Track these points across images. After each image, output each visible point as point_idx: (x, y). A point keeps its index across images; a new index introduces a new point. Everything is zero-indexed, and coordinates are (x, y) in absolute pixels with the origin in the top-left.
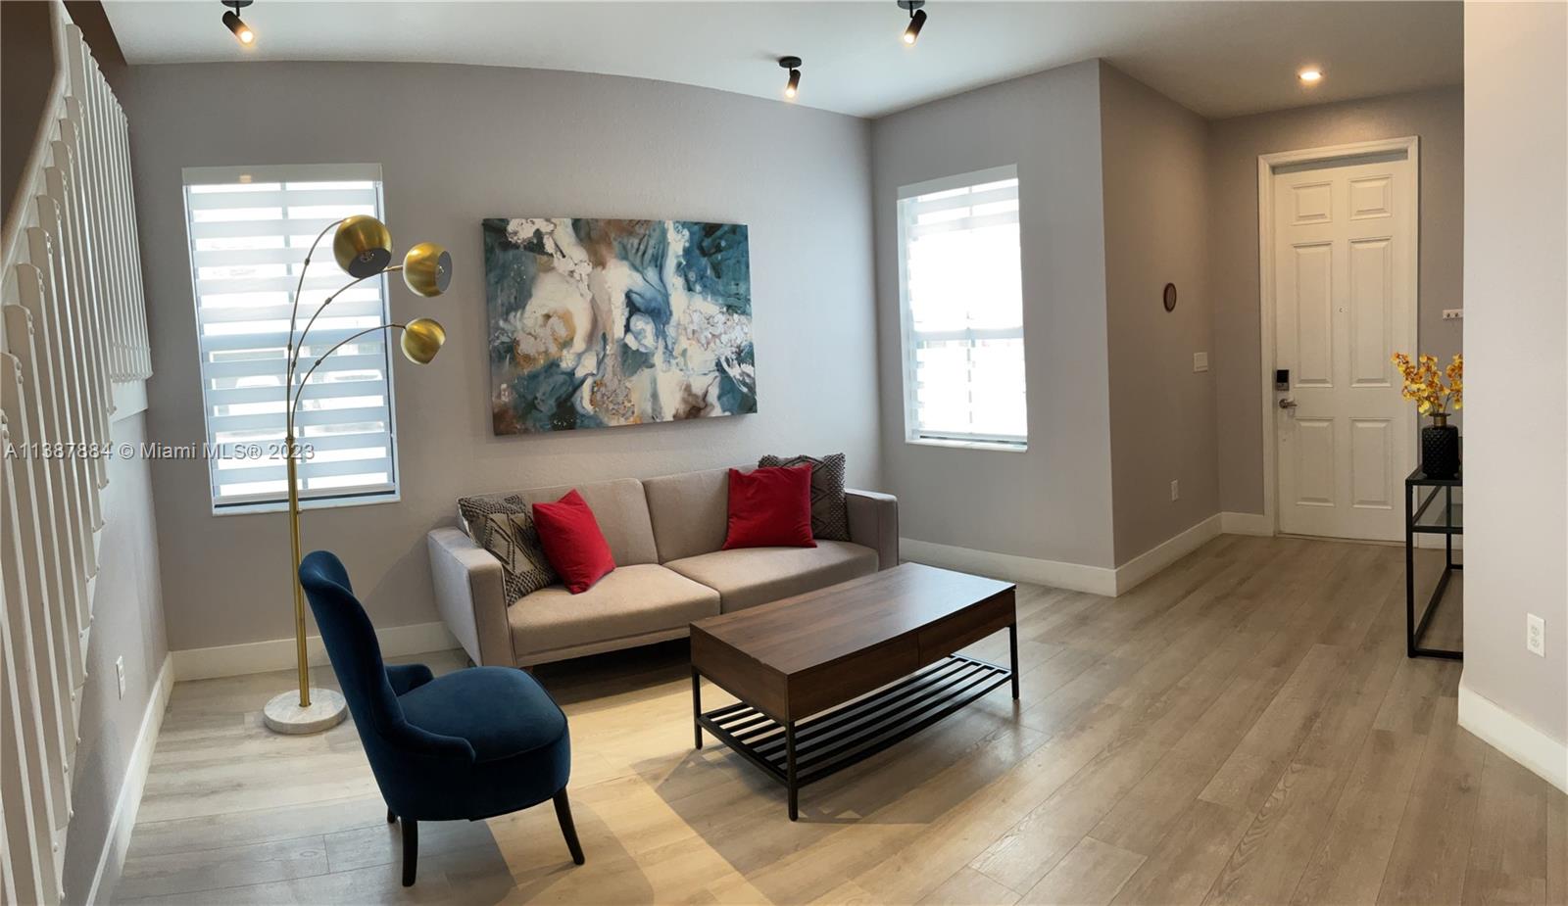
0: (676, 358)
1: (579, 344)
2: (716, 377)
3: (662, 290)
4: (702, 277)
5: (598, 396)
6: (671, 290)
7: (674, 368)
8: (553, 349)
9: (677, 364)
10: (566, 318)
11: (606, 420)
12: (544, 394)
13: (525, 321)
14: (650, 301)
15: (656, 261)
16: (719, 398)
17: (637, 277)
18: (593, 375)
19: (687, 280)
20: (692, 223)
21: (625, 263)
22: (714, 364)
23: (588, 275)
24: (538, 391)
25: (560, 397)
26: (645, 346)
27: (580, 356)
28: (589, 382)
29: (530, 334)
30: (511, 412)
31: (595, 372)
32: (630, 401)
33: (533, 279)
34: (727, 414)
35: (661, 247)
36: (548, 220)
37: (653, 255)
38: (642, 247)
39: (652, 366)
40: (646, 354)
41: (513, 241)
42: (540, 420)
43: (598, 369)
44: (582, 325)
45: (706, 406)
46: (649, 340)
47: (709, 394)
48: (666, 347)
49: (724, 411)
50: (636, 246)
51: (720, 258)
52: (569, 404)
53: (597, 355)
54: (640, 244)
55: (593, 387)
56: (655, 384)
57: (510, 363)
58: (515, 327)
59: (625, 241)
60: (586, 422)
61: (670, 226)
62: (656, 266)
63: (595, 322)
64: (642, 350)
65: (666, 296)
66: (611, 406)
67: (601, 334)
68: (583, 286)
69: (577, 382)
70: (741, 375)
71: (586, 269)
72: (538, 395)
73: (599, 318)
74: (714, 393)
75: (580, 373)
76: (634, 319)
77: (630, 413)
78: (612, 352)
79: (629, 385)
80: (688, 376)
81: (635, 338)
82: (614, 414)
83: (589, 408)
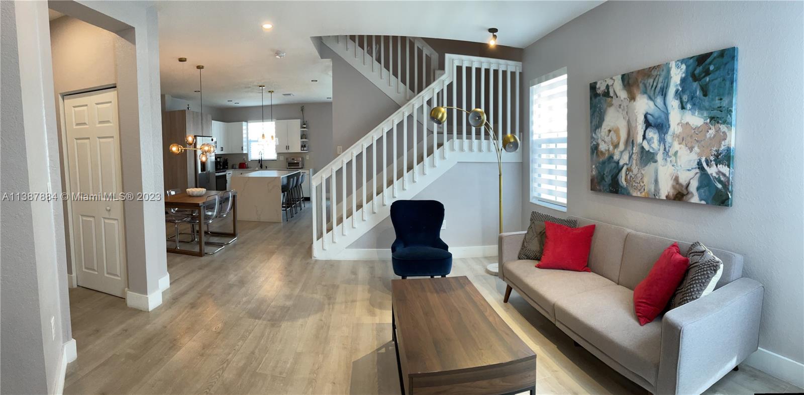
0: (670, 157)
1: (622, 146)
2: (697, 173)
3: (665, 111)
4: (692, 98)
5: (629, 177)
6: (670, 110)
7: (669, 164)
8: (612, 149)
9: (671, 161)
10: (617, 132)
11: (631, 191)
12: (607, 172)
13: (601, 134)
14: (660, 117)
15: (663, 92)
16: (698, 189)
17: (651, 103)
18: (627, 164)
19: (682, 102)
20: (688, 58)
21: (645, 96)
22: (696, 163)
23: (627, 106)
24: (605, 171)
25: (613, 175)
26: (653, 149)
27: (622, 152)
28: (625, 168)
29: (603, 140)
30: (596, 180)
32: (643, 183)
33: (605, 112)
34: (703, 202)
35: (666, 81)
36: (612, 78)
37: (661, 88)
38: (655, 84)
39: (656, 162)
40: (653, 153)
41: (598, 93)
42: (605, 186)
43: (629, 161)
44: (623, 135)
45: (688, 193)
46: (655, 144)
47: (690, 185)
48: (665, 149)
49: (701, 200)
50: (651, 84)
52: (616, 179)
53: (629, 153)
54: (654, 82)
55: (627, 171)
56: (657, 173)
57: (596, 155)
58: (598, 137)
59: (646, 82)
60: (623, 191)
61: (673, 65)
62: (662, 95)
63: (629, 133)
64: (651, 151)
65: (667, 114)
66: (634, 184)
67: (631, 140)
68: (625, 113)
69: (620, 167)
70: (717, 174)
71: (627, 103)
72: (605, 173)
73: (631, 131)
74: (694, 185)
75: (621, 163)
76: (648, 131)
77: (642, 189)
78: (636, 151)
79: (643, 172)
80: (677, 171)
81: (648, 143)
82: (635, 189)
83: (624, 183)
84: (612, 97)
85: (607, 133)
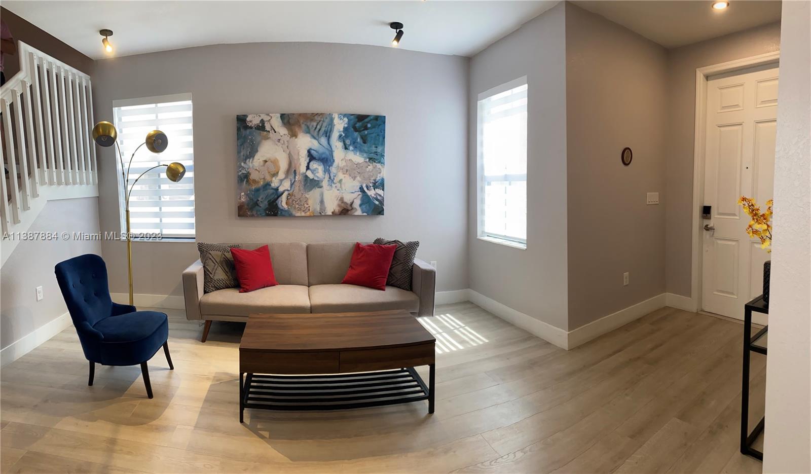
1: (281, 175)
2: (359, 195)
3: (330, 149)
4: (354, 143)
5: (291, 201)
6: (334, 148)
7: (334, 189)
8: (268, 178)
9: (336, 186)
10: (275, 162)
11: (294, 213)
12: (262, 199)
13: (254, 163)
15: (327, 133)
16: (360, 205)
17: (315, 142)
18: (288, 190)
19: (345, 144)
20: (349, 114)
21: (308, 135)
22: (359, 188)
23: (288, 141)
24: (259, 197)
25: (270, 200)
26: (318, 177)
27: (281, 181)
28: (285, 193)
29: (256, 170)
30: (246, 206)
32: (308, 204)
33: (259, 144)
34: (365, 214)
35: (330, 127)
36: (268, 115)
37: (325, 131)
38: (318, 127)
39: (321, 187)
40: (318, 181)
41: (250, 125)
42: (259, 211)
43: (291, 187)
44: (283, 165)
45: (352, 209)
46: (320, 174)
47: (354, 203)
48: (330, 178)
49: (363, 213)
50: (315, 127)
51: (366, 133)
52: (275, 204)
53: (291, 181)
54: (317, 125)
55: (288, 196)
56: (323, 195)
57: (246, 183)
58: (250, 166)
59: (308, 124)
60: (283, 213)
61: (336, 116)
62: (326, 136)
63: (290, 164)
64: (316, 179)
65: (331, 152)
66: (297, 206)
67: (293, 171)
68: (285, 147)
69: (279, 194)
70: (375, 195)
71: (287, 138)
72: (259, 199)
73: (293, 162)
74: (357, 202)
75: (281, 189)
76: (311, 163)
77: (307, 210)
78: (299, 179)
79: (307, 196)
80: (342, 193)
81: (312, 172)
82: (298, 210)
83: (285, 206)
84: (269, 131)
85: (262, 163)
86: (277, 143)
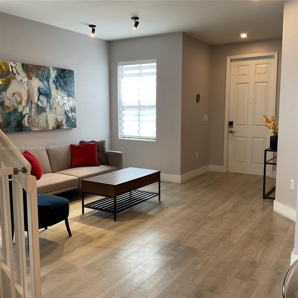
0: (53, 110)
1: (24, 104)
2: (65, 116)
3: (49, 88)
4: (60, 85)
5: (30, 120)
6: (51, 88)
7: (52, 113)
8: (16, 105)
9: (53, 111)
10: (20, 95)
11: (32, 129)
12: (13, 119)
13: (7, 95)
14: (45, 91)
15: (47, 79)
16: (66, 123)
17: (41, 83)
18: (28, 114)
19: (56, 86)
20: (57, 68)
21: (38, 78)
22: (64, 112)
23: (26, 82)
24: (11, 118)
25: (18, 121)
26: (44, 105)
27: (24, 107)
28: (27, 116)
29: (8, 99)
31: (29, 113)
32: (39, 123)
34: (68, 128)
35: (49, 75)
36: (14, 63)
37: (46, 77)
39: (46, 112)
40: (44, 108)
42: (12, 128)
44: (25, 97)
45: (62, 125)
46: (45, 104)
47: (62, 122)
48: (50, 106)
51: (66, 80)
52: (21, 123)
53: (29, 107)
54: (42, 73)
55: (28, 118)
56: (47, 117)
57: (2, 108)
58: (4, 97)
59: (38, 72)
60: (26, 129)
61: (51, 68)
62: (47, 81)
63: (29, 96)
64: (43, 107)
65: (50, 90)
66: (34, 124)
67: (30, 101)
68: (25, 85)
69: (23, 116)
70: (72, 116)
71: (26, 80)
72: (11, 120)
73: (30, 96)
74: (64, 121)
75: (24, 113)
76: (40, 97)
77: (39, 127)
78: (34, 107)
79: (39, 118)
80: (57, 116)
81: (41, 103)
82: (34, 127)
83: (27, 124)
84: (15, 74)
85: (12, 95)
86: (20, 82)
